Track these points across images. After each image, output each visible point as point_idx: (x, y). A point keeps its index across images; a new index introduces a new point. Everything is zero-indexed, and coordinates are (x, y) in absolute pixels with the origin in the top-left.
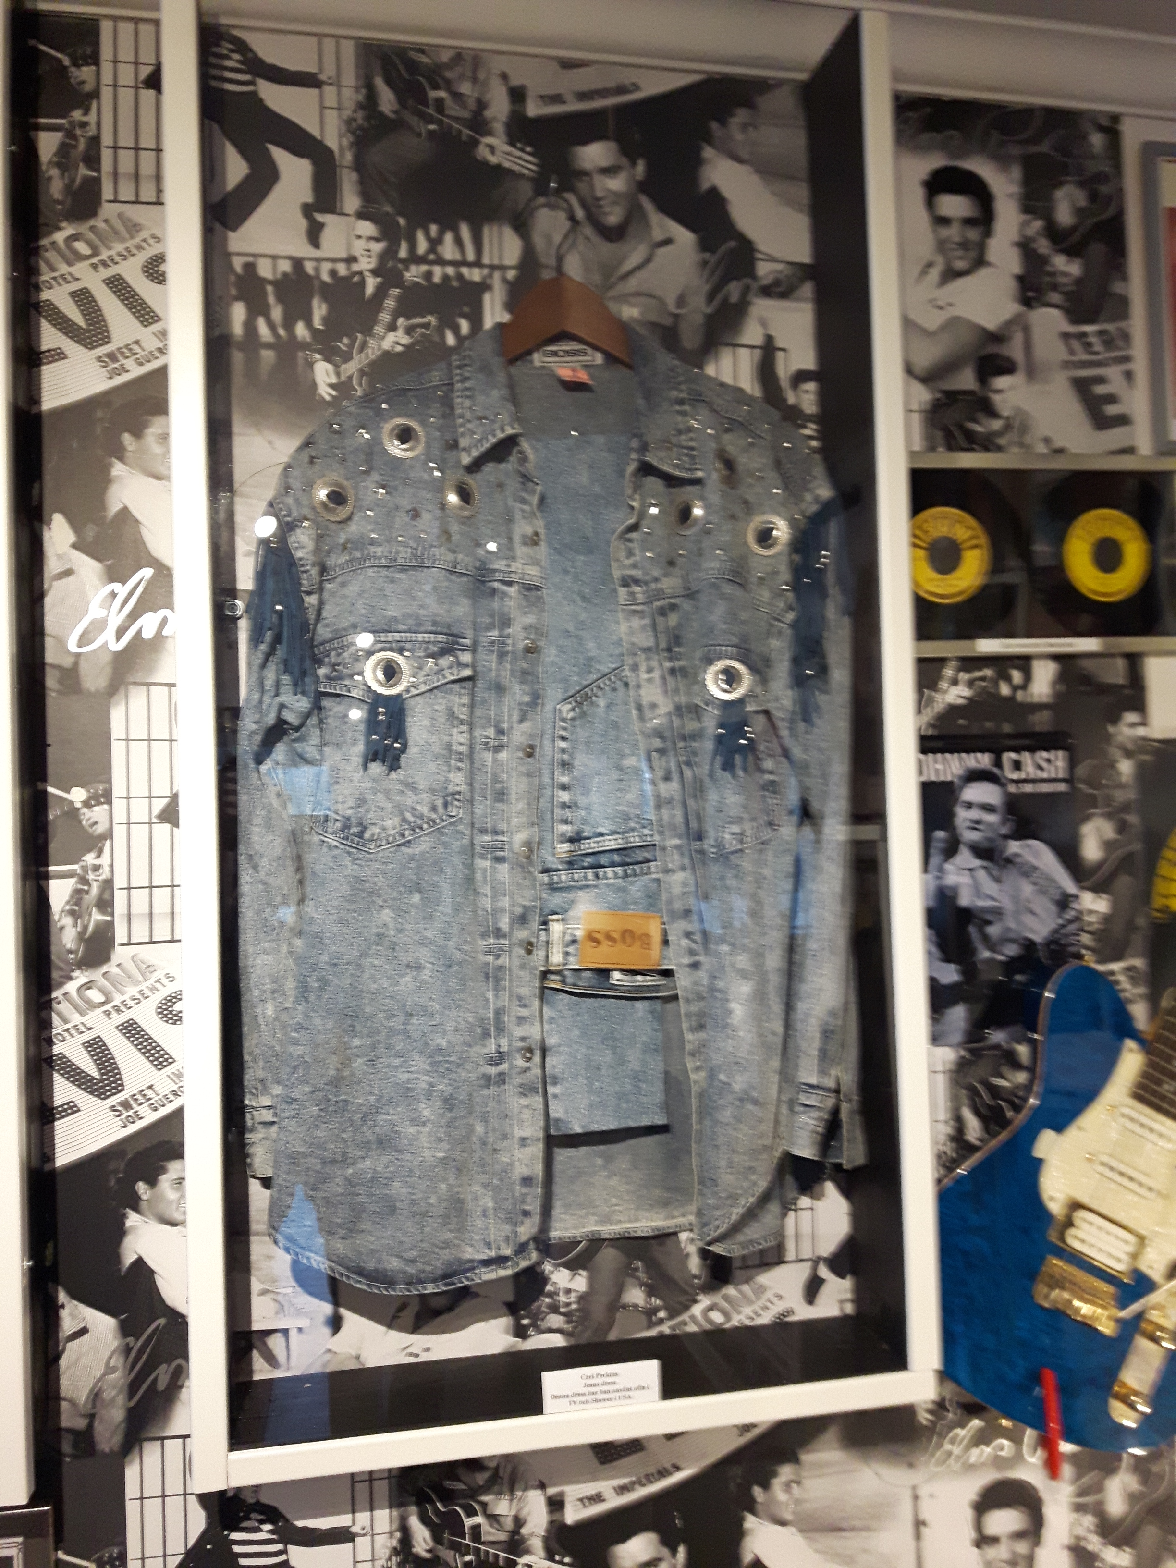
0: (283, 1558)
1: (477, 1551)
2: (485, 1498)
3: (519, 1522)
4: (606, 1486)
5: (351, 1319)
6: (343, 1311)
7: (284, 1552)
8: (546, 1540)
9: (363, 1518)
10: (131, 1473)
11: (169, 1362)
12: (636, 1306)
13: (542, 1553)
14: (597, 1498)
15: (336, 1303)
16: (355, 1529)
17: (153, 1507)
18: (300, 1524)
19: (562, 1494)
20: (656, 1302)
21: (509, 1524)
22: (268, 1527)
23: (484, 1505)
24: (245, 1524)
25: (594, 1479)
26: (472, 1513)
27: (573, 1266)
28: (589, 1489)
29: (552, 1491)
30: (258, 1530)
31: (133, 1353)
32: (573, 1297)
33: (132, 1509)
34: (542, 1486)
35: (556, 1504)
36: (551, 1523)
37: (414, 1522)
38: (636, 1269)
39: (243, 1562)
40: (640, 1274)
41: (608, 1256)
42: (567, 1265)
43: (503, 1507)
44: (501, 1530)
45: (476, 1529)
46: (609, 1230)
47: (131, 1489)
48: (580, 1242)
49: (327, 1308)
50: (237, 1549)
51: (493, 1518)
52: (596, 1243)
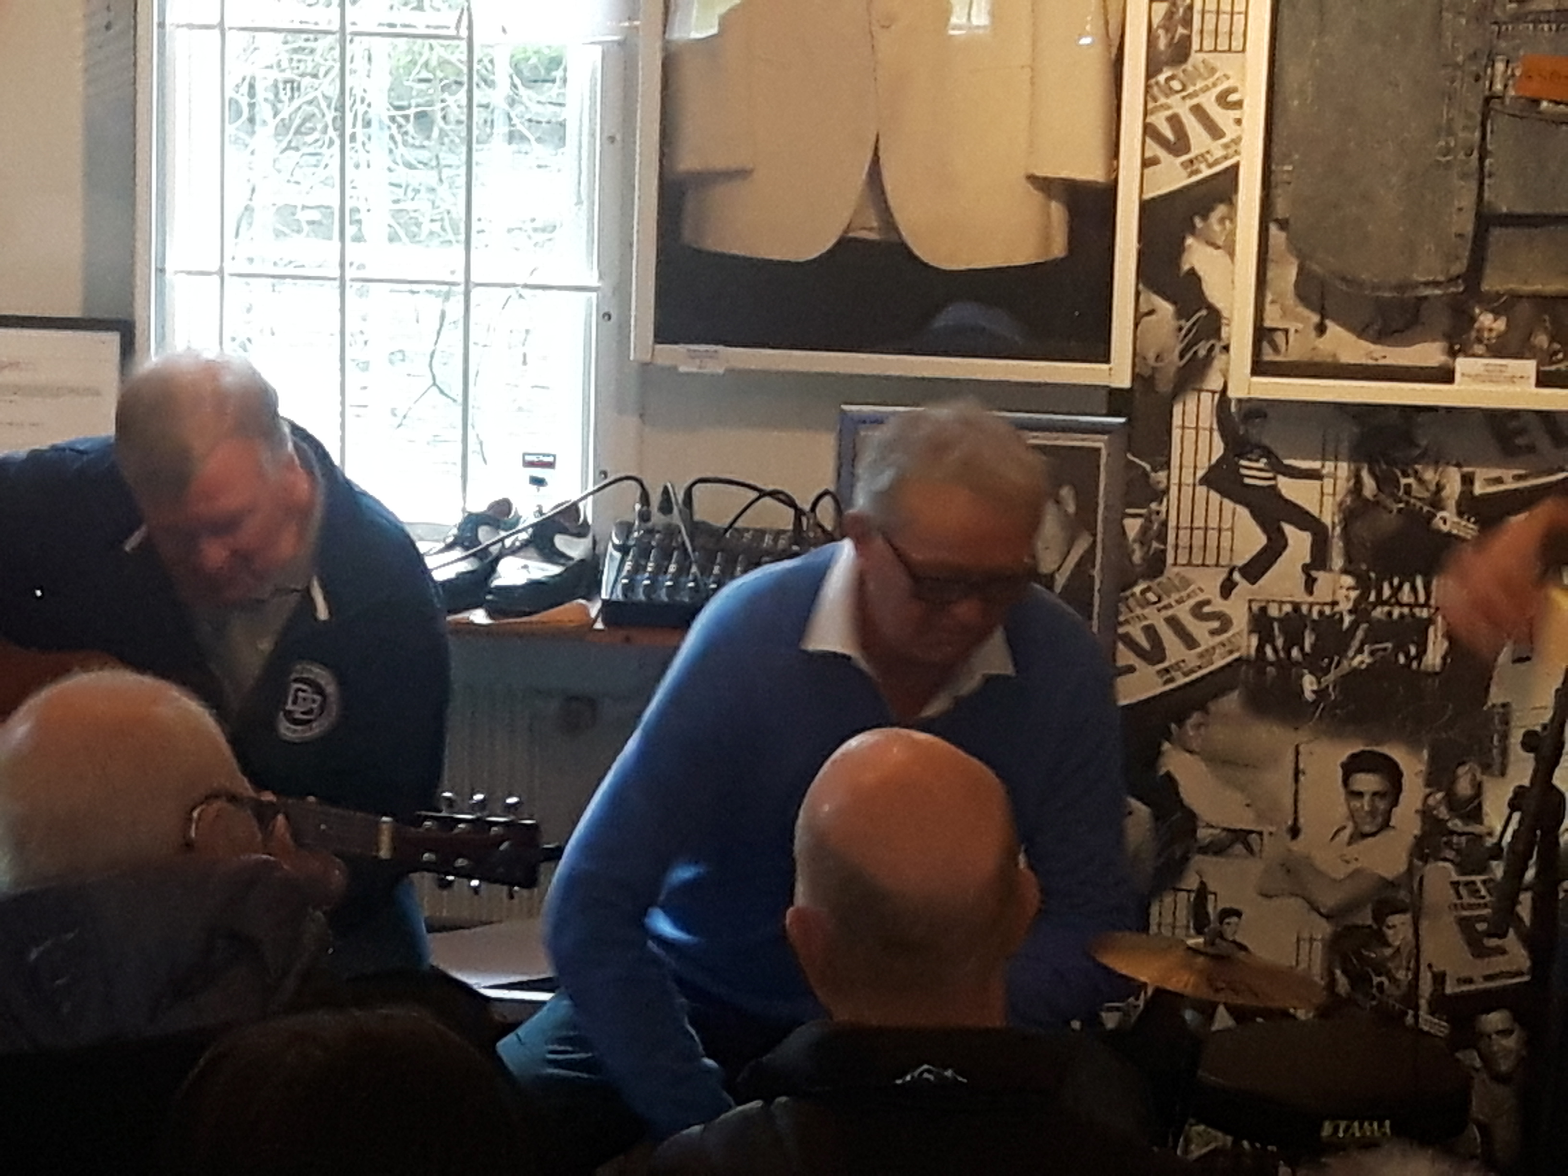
0: (1272, 482)
1: (1407, 503)
2: (1418, 467)
3: (1439, 488)
4: (1507, 474)
5: (1333, 328)
6: (1328, 323)
7: (1274, 478)
8: (1459, 504)
9: (1329, 466)
10: (1177, 410)
11: (1208, 339)
12: (1541, 349)
13: (1454, 510)
14: (1499, 481)
15: (1323, 317)
16: (1324, 472)
17: (1190, 434)
18: (1287, 462)
19: (1473, 473)
20: (1557, 346)
21: (1433, 488)
22: (1264, 460)
23: (1416, 472)
24: (1249, 456)
25: (1498, 466)
26: (1406, 475)
27: (1497, 314)
28: (1495, 473)
29: (1466, 469)
30: (1257, 461)
31: (1184, 332)
32: (1494, 334)
33: (1176, 433)
34: (1458, 465)
35: (1468, 480)
36: (1462, 493)
37: (1365, 474)
38: (1545, 321)
39: (1247, 481)
40: (1548, 324)
41: (1524, 308)
42: (1493, 311)
43: (1429, 475)
44: (1428, 490)
45: (1408, 486)
46: (1527, 289)
47: (1177, 421)
48: (1503, 295)
49: (1315, 318)
50: (1244, 472)
51: (1421, 481)
52: (1516, 297)
